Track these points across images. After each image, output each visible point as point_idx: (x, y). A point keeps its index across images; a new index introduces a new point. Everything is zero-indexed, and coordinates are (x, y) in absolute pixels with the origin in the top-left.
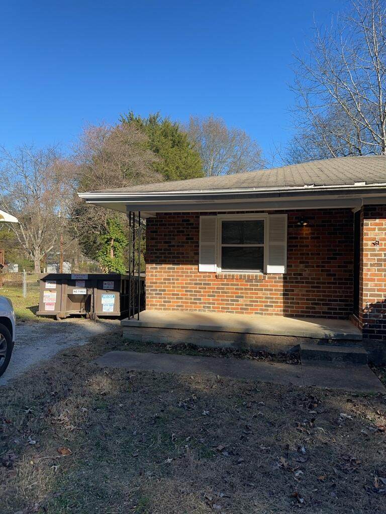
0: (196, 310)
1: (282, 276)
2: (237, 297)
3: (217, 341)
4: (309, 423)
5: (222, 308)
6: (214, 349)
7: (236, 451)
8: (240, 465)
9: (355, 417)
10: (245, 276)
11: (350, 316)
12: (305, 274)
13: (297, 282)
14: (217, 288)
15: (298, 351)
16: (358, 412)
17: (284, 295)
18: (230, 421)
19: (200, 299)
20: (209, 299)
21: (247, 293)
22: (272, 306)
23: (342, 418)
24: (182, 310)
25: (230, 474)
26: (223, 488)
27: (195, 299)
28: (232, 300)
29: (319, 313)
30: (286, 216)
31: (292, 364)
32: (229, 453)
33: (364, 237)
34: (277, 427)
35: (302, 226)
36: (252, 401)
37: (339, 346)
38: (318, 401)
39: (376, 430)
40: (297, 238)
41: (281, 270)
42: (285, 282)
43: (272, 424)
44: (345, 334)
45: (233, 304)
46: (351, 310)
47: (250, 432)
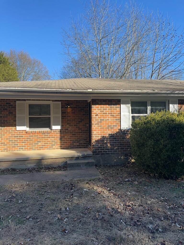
0: (15, 150)
1: (59, 130)
2: (37, 142)
3: (27, 165)
4: (70, 196)
5: (30, 148)
6: (25, 169)
7: (36, 216)
8: (38, 223)
9: (90, 189)
10: (41, 131)
11: (88, 146)
12: (69, 129)
13: (66, 133)
14: (27, 138)
15: (66, 164)
16: (91, 187)
17: (60, 139)
18: (33, 203)
19: (17, 145)
20: (23, 144)
21: (43, 140)
22: (55, 145)
23: (84, 191)
24: (7, 151)
25: (33, 228)
26: (29, 236)
27: (14, 145)
28: (35, 144)
29: (76, 146)
30: (60, 103)
31: (64, 171)
32: (33, 219)
33: (92, 112)
34: (56, 201)
35: (67, 107)
36: (45, 191)
37: (83, 159)
38: (75, 185)
39: (97, 193)
40: (65, 113)
41: (58, 127)
42: (61, 133)
43: (54, 200)
44: (86, 154)
45: (35, 146)
46: (88, 143)
47: (43, 206)
